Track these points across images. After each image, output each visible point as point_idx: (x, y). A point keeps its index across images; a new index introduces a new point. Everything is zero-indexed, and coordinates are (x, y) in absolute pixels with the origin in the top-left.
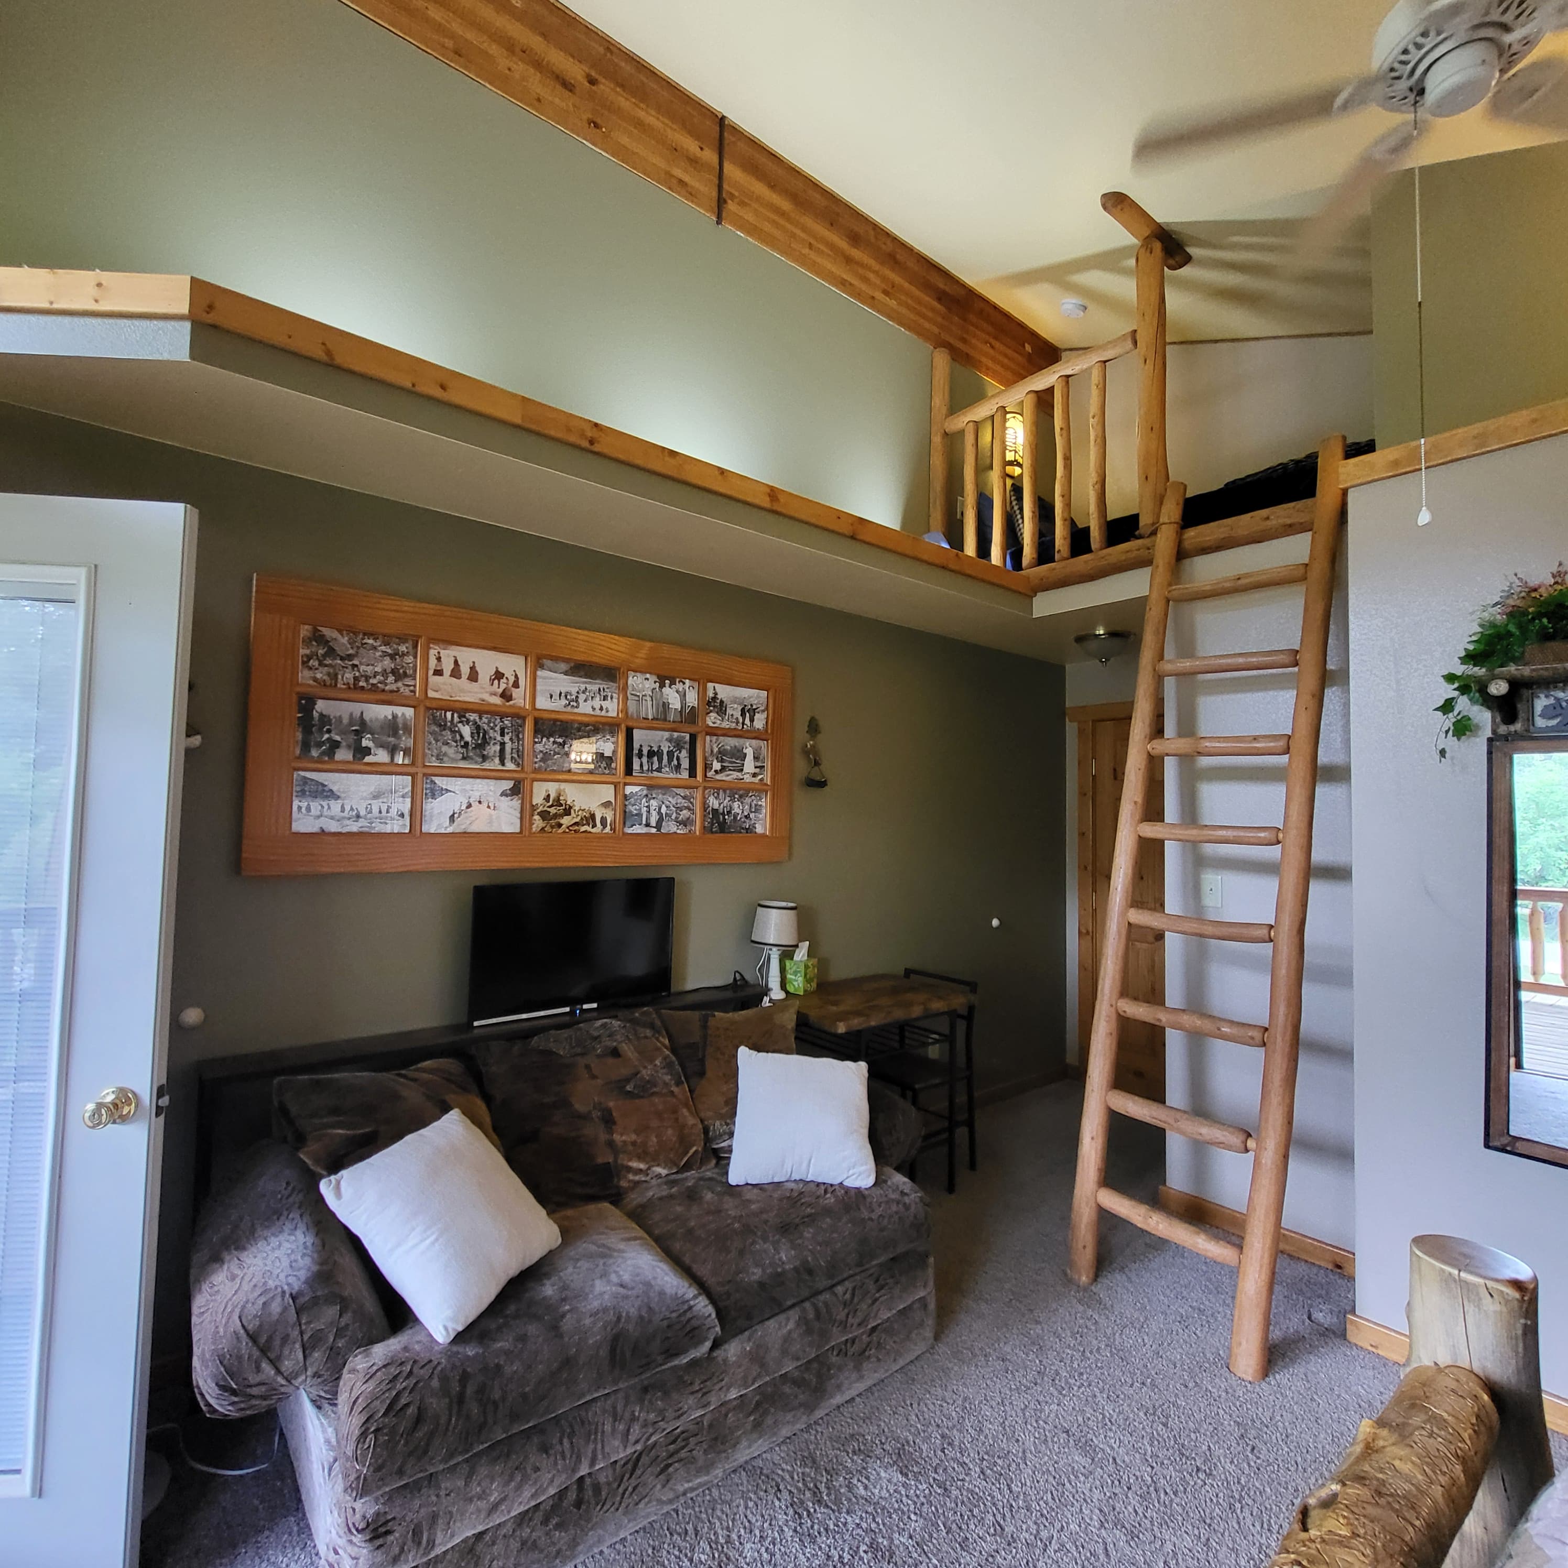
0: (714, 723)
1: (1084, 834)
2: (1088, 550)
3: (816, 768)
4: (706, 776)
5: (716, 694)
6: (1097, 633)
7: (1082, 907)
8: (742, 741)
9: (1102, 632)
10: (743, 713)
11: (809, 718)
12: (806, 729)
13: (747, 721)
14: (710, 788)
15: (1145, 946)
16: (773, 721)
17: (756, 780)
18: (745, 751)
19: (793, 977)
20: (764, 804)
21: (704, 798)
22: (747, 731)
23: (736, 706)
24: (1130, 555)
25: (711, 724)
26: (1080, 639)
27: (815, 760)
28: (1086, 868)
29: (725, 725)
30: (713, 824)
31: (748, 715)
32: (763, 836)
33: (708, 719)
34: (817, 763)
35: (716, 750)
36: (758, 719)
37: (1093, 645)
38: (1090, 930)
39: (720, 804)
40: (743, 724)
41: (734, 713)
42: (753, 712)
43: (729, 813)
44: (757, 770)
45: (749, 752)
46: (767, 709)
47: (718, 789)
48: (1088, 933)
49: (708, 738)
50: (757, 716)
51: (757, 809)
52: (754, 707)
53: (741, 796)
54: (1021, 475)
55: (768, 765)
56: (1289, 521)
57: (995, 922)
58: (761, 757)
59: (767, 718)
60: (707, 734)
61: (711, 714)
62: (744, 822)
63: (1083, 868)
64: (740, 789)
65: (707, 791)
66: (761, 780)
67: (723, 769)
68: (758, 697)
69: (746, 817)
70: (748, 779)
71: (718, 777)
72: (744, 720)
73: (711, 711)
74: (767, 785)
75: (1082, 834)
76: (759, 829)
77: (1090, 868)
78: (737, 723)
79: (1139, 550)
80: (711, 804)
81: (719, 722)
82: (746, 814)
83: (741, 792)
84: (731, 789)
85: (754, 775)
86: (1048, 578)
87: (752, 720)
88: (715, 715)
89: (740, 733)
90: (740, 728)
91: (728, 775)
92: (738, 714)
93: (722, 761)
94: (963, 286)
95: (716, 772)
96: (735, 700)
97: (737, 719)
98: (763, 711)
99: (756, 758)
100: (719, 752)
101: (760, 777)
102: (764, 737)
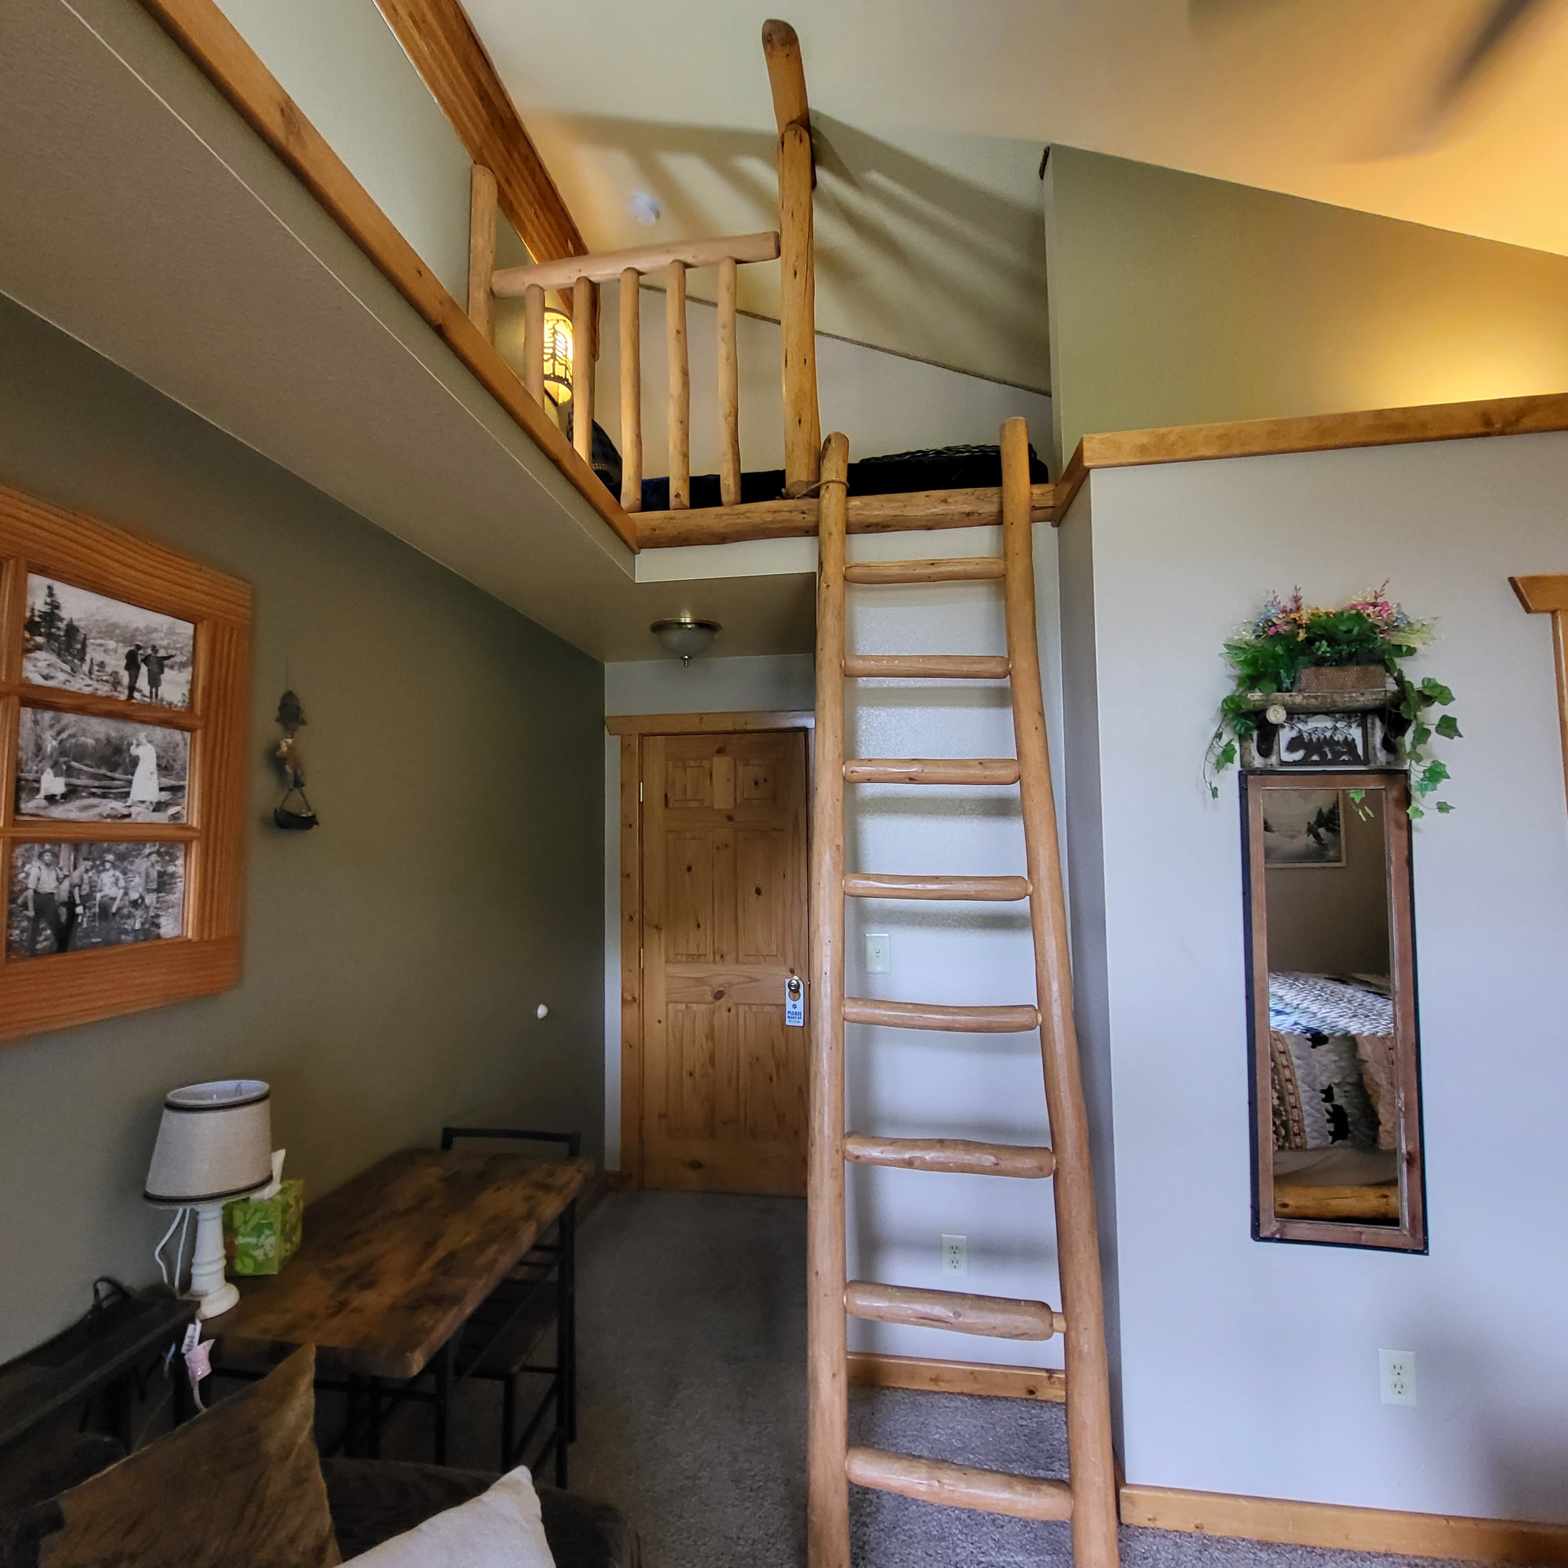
0: (46, 677)
1: (628, 876)
2: (716, 501)
3: (297, 791)
4: (17, 810)
5: (55, 606)
6: (683, 620)
7: (625, 969)
8: (128, 728)
9: (688, 620)
10: (132, 663)
11: (281, 694)
12: (276, 713)
13: (143, 683)
14: (33, 841)
15: (703, 1007)
16: (207, 693)
17: (162, 818)
18: (134, 751)
19: (252, 1240)
20: (180, 871)
21: (12, 867)
22: (143, 706)
23: (112, 644)
24: (780, 517)
25: (37, 680)
26: (659, 628)
27: (296, 775)
28: (631, 918)
29: (80, 684)
30: (35, 931)
31: (144, 669)
32: (180, 943)
33: (28, 665)
34: (298, 783)
35: (50, 744)
36: (172, 682)
37: (674, 637)
38: (637, 996)
39: (60, 881)
40: (132, 688)
41: (107, 659)
42: (158, 665)
43: (87, 899)
44: (165, 796)
45: (147, 755)
46: (193, 660)
47: (57, 842)
48: (634, 999)
49: (27, 714)
50: (168, 675)
51: (164, 883)
52: (162, 653)
53: (121, 857)
54: (571, 404)
55: (194, 785)
56: (967, 509)
57: (542, 1011)
58: (177, 766)
59: (193, 682)
60: (26, 702)
61: (39, 655)
62: (130, 916)
63: (627, 918)
64: (119, 840)
65: (19, 851)
66: (175, 817)
67: (71, 793)
68: (171, 632)
69: (135, 904)
70: (142, 815)
71: (58, 812)
72: (134, 678)
73: (39, 648)
74: (193, 829)
75: (626, 876)
76: (168, 928)
77: (637, 917)
78: (116, 683)
79: (791, 511)
80: (31, 883)
81: (62, 677)
82: (134, 896)
83: (122, 847)
84: (92, 843)
85: (159, 807)
86: (661, 529)
87: (154, 682)
88: (53, 658)
89: (119, 707)
90: (123, 697)
91: (86, 808)
92: (116, 663)
93: (69, 772)
94: (509, 105)
95: (51, 799)
96: (110, 630)
97: (115, 674)
98: (183, 665)
99: (164, 768)
100: (62, 751)
101: (172, 810)
102: (187, 722)
